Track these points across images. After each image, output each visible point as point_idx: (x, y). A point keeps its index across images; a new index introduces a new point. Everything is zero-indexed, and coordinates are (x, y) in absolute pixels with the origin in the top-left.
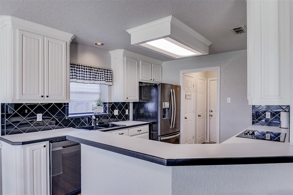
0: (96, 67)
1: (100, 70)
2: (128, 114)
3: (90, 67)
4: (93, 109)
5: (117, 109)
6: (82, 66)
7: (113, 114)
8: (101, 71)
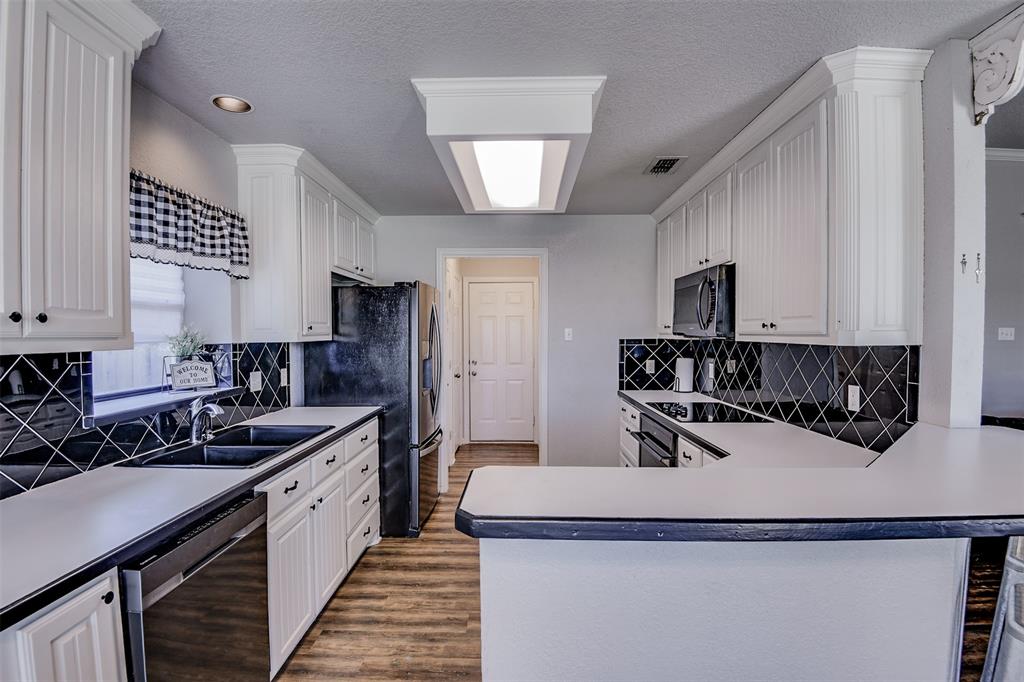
0: (198, 198)
1: (210, 213)
2: (286, 384)
3: (180, 195)
4: (168, 375)
5: (257, 370)
6: (148, 182)
7: (248, 389)
8: (213, 218)
